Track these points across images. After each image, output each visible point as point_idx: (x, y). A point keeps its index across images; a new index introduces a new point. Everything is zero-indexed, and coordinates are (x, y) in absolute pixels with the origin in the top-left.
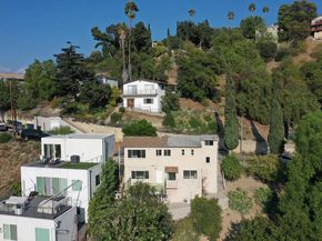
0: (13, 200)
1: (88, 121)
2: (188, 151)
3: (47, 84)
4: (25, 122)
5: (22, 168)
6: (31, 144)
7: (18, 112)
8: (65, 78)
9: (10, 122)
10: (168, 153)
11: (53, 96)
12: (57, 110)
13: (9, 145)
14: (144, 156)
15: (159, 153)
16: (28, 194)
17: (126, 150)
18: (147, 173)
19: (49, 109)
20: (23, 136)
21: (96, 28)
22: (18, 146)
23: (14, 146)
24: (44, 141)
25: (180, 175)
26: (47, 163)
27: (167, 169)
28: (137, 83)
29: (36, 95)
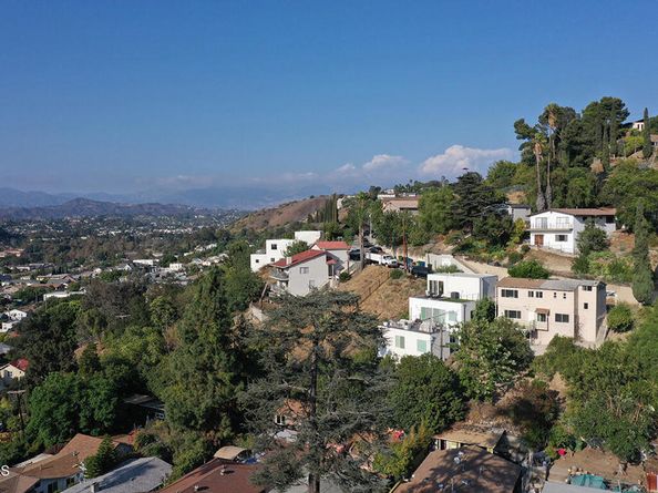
0: (402, 321)
1: (483, 261)
2: (560, 294)
3: (442, 215)
4: (416, 259)
5: (411, 299)
6: (419, 281)
7: (410, 247)
8: (460, 211)
9: (402, 259)
10: (540, 295)
11: (447, 230)
12: (451, 247)
13: (400, 281)
14: (516, 296)
15: (531, 294)
16: (414, 319)
17: (500, 289)
18: (519, 312)
19: (442, 245)
20: (413, 273)
21: (522, 121)
22: (408, 282)
23: (405, 282)
24: (430, 277)
25: (552, 318)
26: (431, 296)
27: (537, 310)
28: (547, 214)
29: (429, 227)
